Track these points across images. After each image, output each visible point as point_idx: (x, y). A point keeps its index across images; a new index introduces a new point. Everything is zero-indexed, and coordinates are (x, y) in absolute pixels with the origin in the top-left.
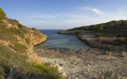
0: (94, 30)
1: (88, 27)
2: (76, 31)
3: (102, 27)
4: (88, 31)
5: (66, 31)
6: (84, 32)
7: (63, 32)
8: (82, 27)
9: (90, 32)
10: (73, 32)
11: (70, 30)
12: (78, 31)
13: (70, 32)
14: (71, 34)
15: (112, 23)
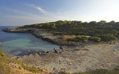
1: (41, 25)
2: (28, 29)
3: (55, 25)
4: (42, 29)
5: (17, 29)
6: (38, 30)
7: (12, 30)
8: (34, 25)
9: (45, 30)
10: (24, 29)
11: (20, 28)
12: (31, 29)
13: (21, 30)
14: (23, 32)
15: (61, 23)
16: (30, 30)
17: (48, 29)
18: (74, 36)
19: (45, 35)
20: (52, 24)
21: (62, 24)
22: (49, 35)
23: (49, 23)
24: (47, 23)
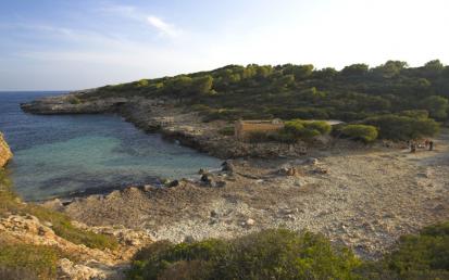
0: (184, 97)
1: (160, 85)
2: (114, 100)
3: (210, 84)
4: (165, 100)
5: (74, 102)
6: (149, 102)
7: (55, 107)
8: (135, 83)
9: (174, 102)
10: (100, 103)
11: (85, 96)
12: (124, 100)
13: (87, 104)
14: (96, 113)
16: (119, 104)
17: (183, 100)
18: (277, 124)
19: (172, 121)
20: (199, 77)
21: (237, 78)
22: (186, 122)
23: (190, 75)
24: (183, 75)
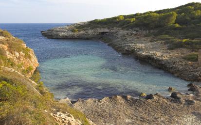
0: (152, 29)
1: (133, 20)
2: (99, 30)
3: (174, 18)
4: (137, 31)
6: (125, 32)
7: (62, 34)
8: (115, 18)
9: (144, 32)
10: (90, 32)
11: (81, 27)
12: (106, 30)
13: (82, 32)
14: (87, 39)
15: (195, 9)
16: (103, 33)
17: (152, 31)
19: (144, 46)
20: (165, 14)
23: (156, 12)
24: (151, 12)
